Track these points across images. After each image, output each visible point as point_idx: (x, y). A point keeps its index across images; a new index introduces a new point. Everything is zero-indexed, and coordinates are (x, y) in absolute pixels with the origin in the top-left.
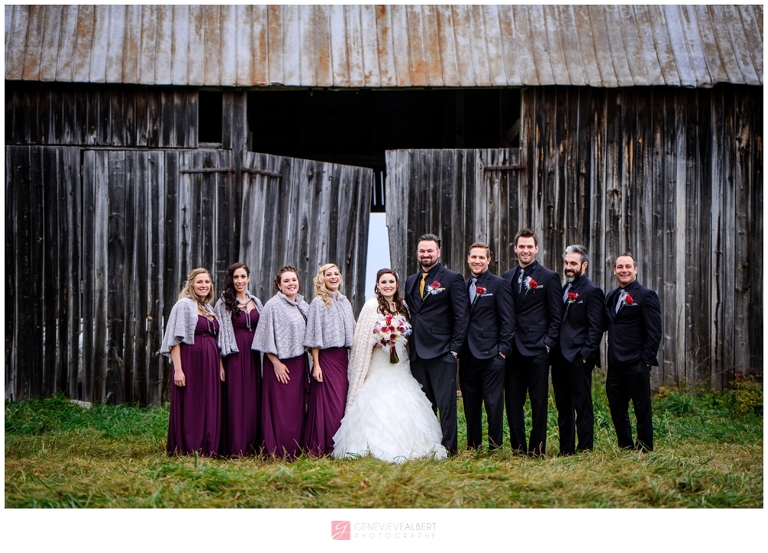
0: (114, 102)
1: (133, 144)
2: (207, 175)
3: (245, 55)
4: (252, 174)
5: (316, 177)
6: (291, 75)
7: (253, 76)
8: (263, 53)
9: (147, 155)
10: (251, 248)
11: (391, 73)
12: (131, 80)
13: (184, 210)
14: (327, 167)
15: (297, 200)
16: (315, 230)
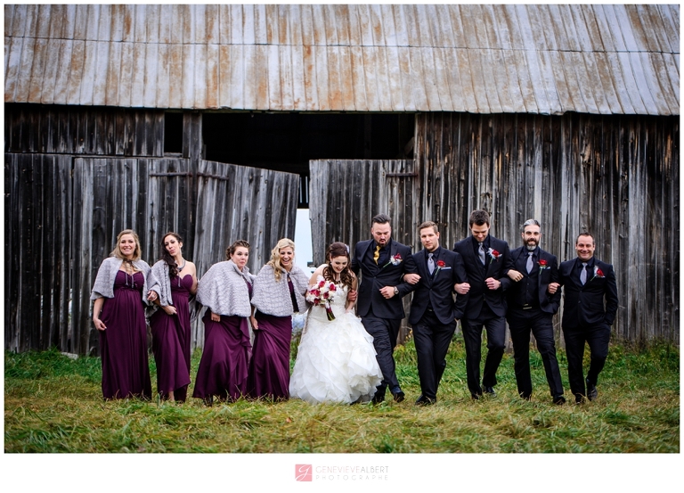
0: (98, 121)
1: (113, 154)
2: (170, 178)
3: (201, 85)
4: (205, 178)
5: (255, 181)
6: (237, 100)
7: (207, 101)
8: (215, 83)
9: (124, 162)
10: (204, 235)
11: (315, 100)
12: (112, 103)
13: (152, 205)
14: (264, 172)
15: (240, 198)
16: (254, 222)
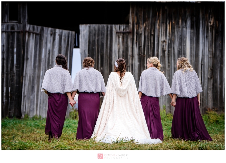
2: (12, 33)
4: (29, 33)
5: (53, 34)
10: (29, 61)
14: (58, 31)
15: (46, 43)
16: (53, 54)
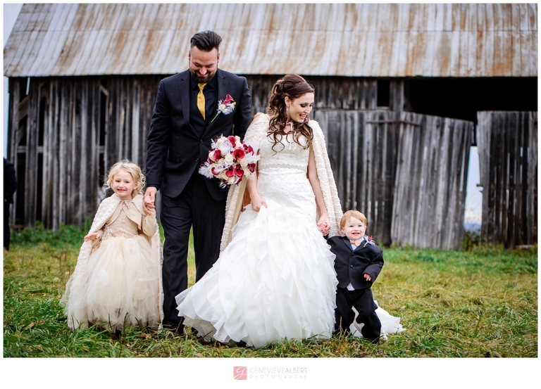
0: (332, 85)
1: (342, 108)
2: (381, 124)
3: (403, 59)
4: (405, 124)
5: (441, 126)
6: (427, 70)
7: (406, 71)
8: (413, 58)
9: (349, 113)
10: (404, 164)
11: (483, 69)
12: (341, 73)
13: (368, 143)
14: (448, 121)
15: (430, 139)
16: (440, 155)
